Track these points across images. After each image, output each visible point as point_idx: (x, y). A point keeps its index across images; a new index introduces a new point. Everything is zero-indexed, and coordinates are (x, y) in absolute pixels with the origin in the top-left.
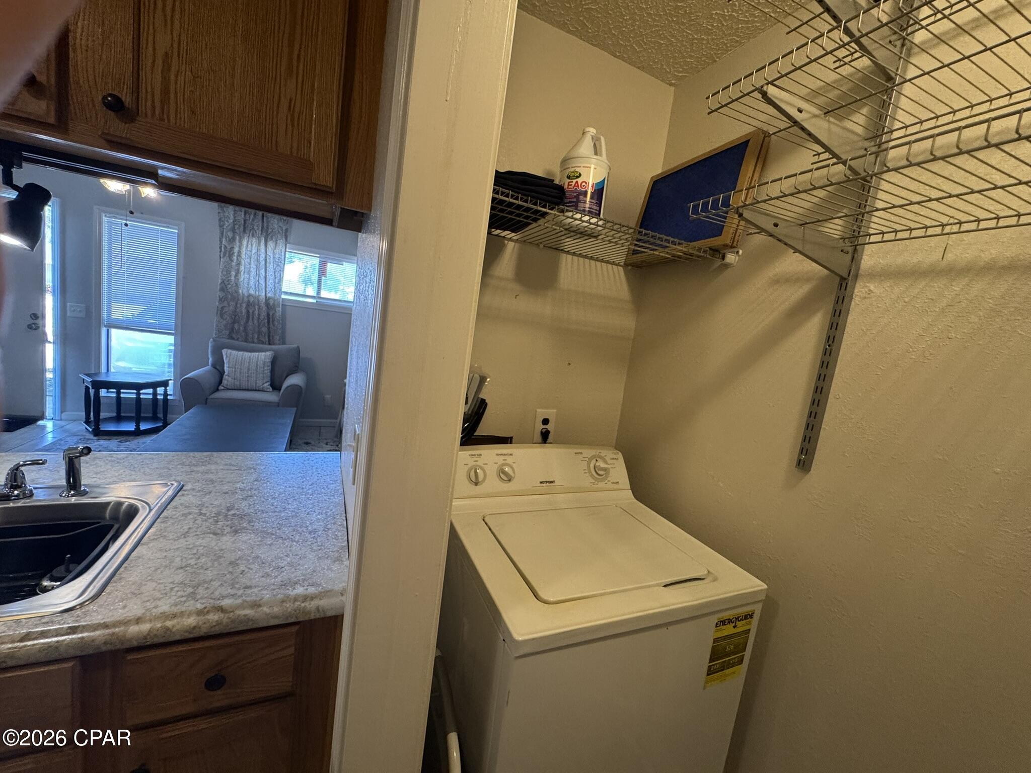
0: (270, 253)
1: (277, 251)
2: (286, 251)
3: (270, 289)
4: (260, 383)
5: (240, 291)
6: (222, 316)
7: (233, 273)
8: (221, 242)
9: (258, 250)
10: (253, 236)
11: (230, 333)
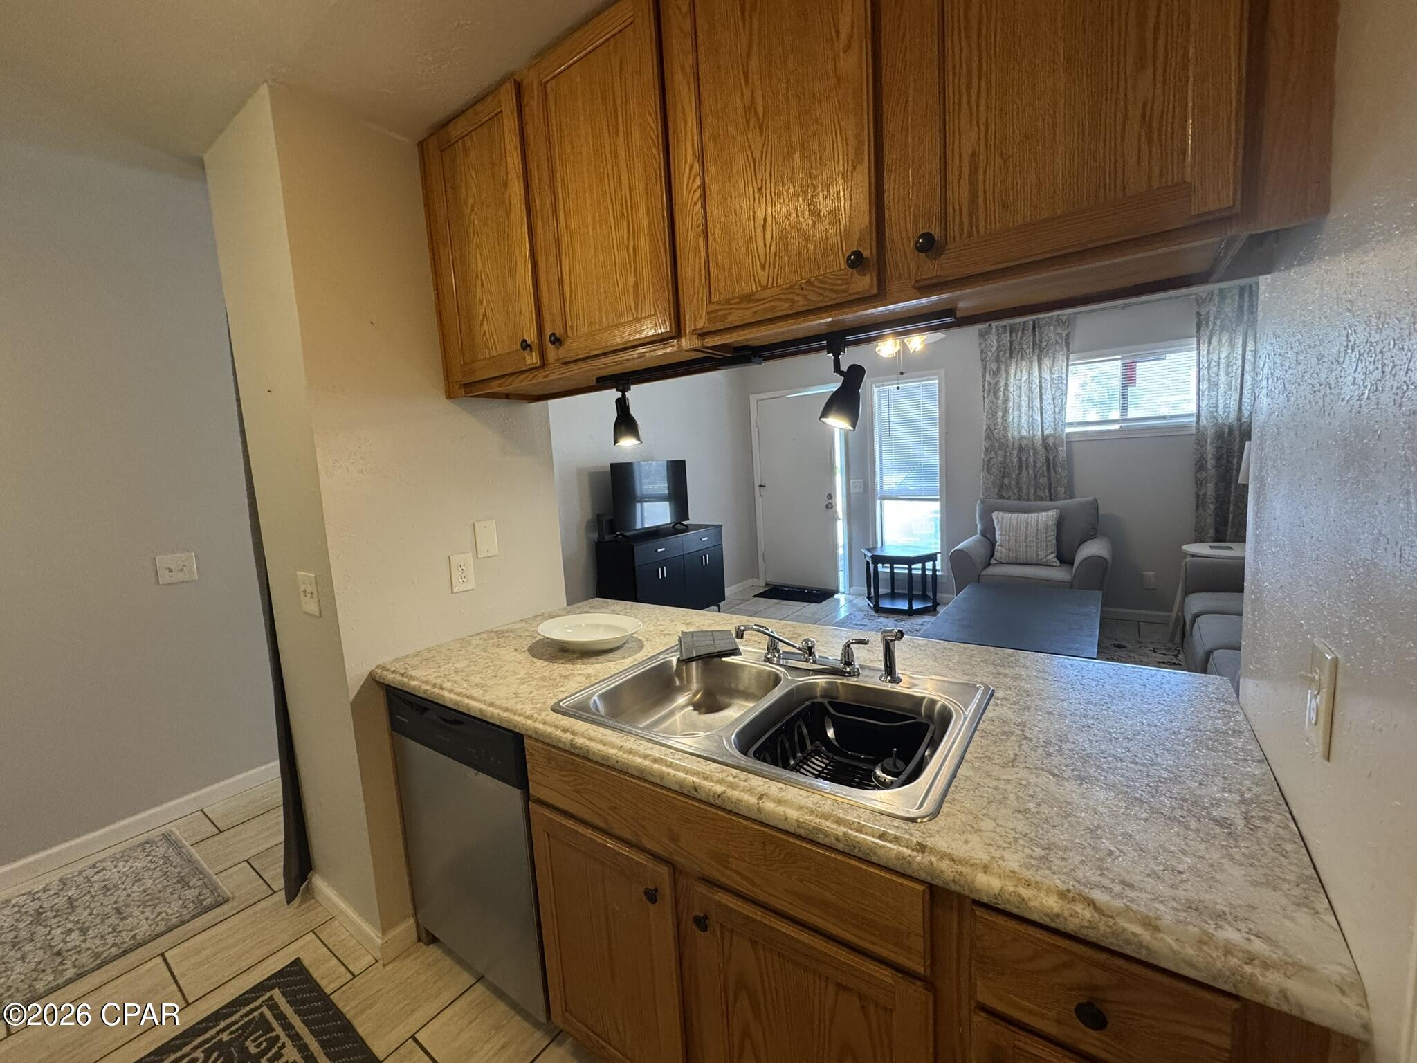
0: (1046, 375)
1: (1056, 368)
2: (1068, 365)
3: (1048, 424)
4: (1042, 554)
5: (1009, 435)
6: (988, 470)
7: (1000, 414)
8: (984, 378)
9: (1030, 375)
10: (1022, 359)
11: (999, 491)
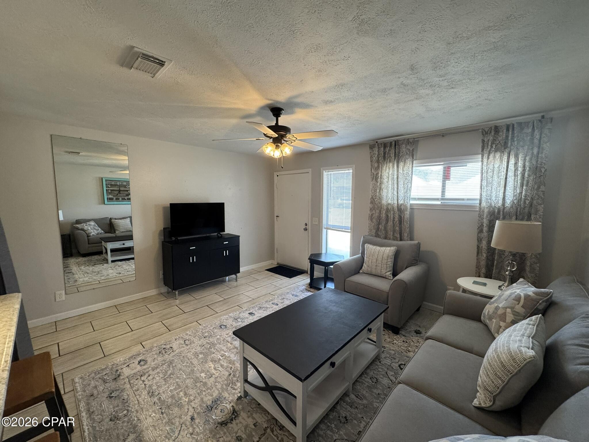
0: (401, 171)
1: (406, 168)
2: (412, 167)
3: (401, 198)
4: (384, 271)
5: (383, 202)
6: (371, 220)
7: (378, 190)
8: (371, 170)
9: (393, 171)
10: (390, 162)
11: (376, 232)
